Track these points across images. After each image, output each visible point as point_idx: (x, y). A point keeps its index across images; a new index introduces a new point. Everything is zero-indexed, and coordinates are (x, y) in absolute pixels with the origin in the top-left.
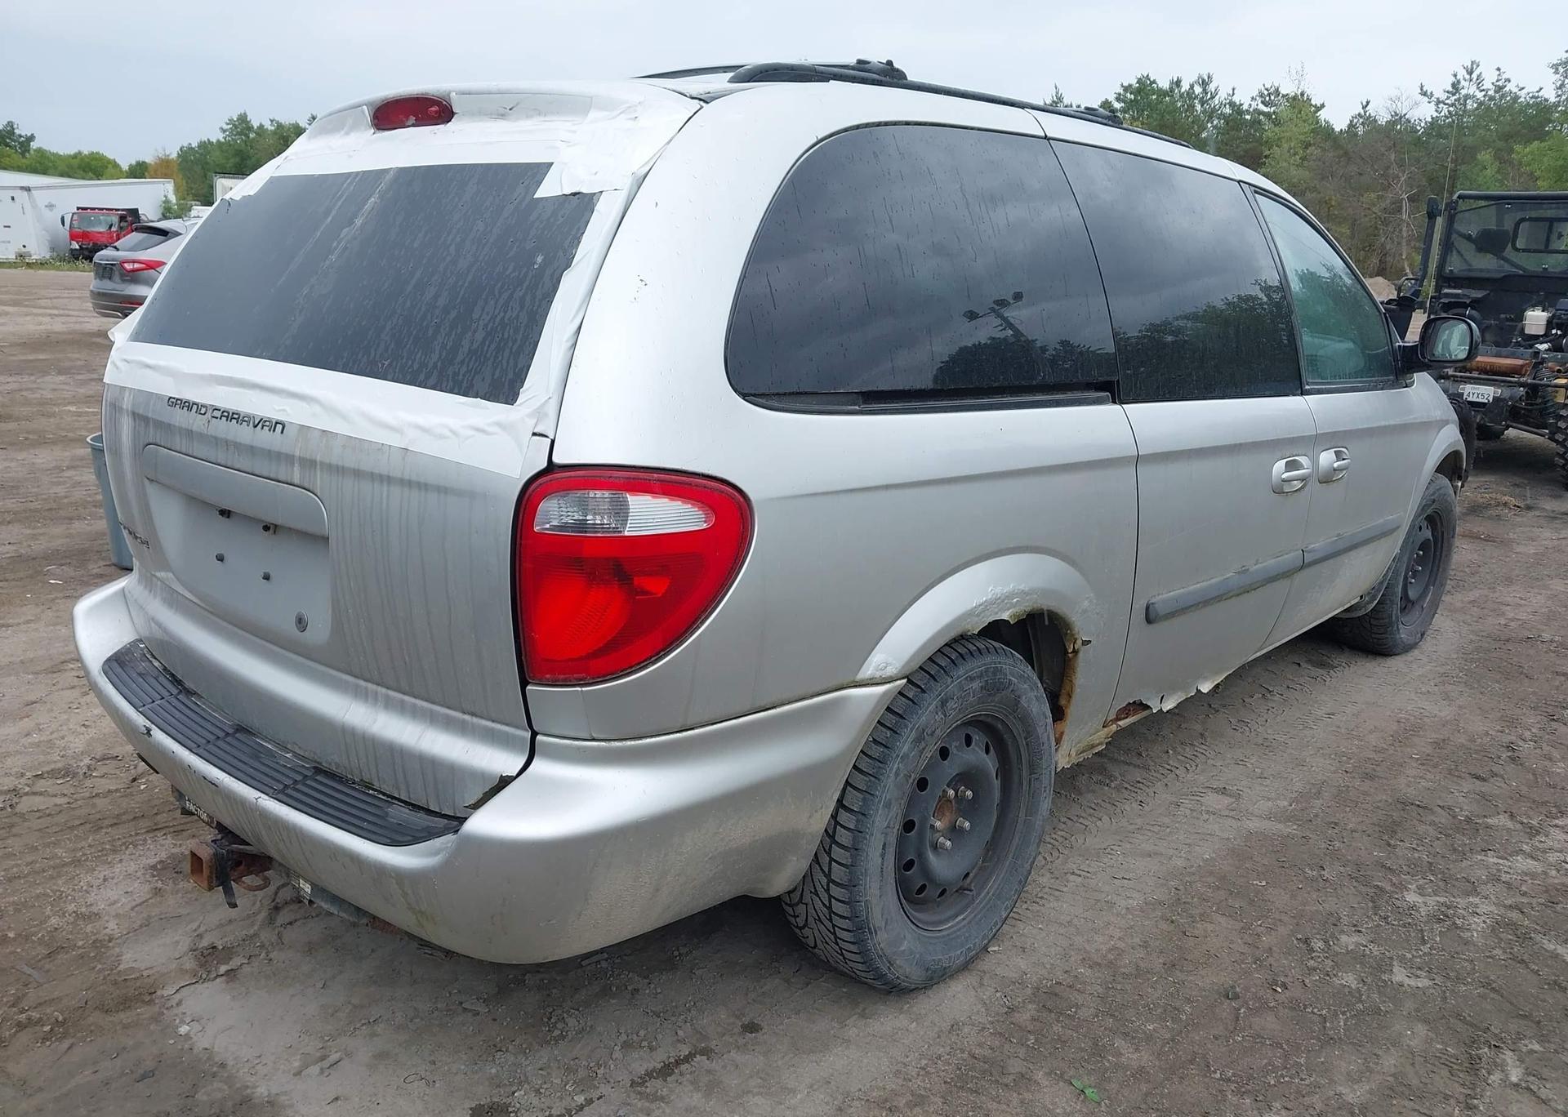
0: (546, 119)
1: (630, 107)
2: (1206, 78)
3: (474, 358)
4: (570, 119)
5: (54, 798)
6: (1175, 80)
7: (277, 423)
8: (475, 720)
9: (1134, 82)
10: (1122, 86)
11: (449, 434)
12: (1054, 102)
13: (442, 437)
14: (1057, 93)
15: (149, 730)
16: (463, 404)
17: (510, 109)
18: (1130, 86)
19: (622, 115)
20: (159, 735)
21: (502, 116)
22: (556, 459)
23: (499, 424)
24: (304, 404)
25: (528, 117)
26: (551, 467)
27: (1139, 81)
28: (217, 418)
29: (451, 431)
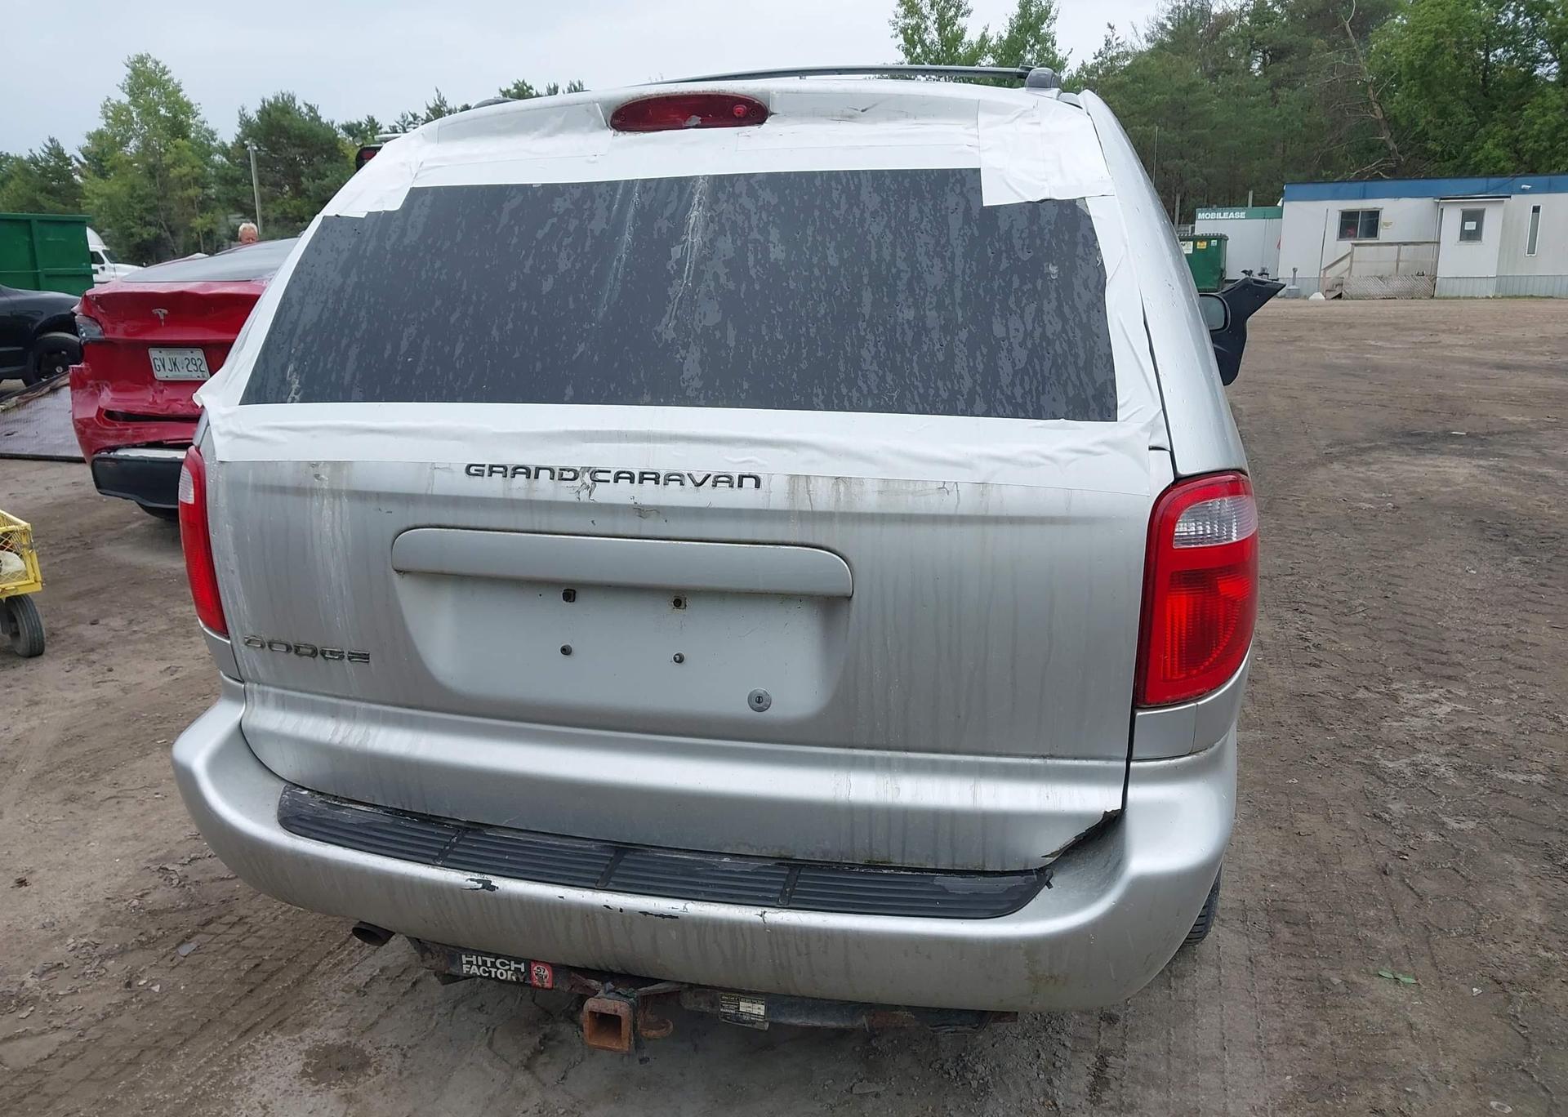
0: (919, 122)
1: (1025, 111)
2: (577, 85)
3: (1026, 378)
4: (953, 122)
5: (44, 1037)
6: (552, 87)
7: (741, 477)
8: (1049, 762)
9: (511, 87)
10: (501, 90)
11: (1042, 461)
12: (437, 105)
13: (1031, 465)
14: (439, 96)
15: (488, 886)
16: (1041, 427)
17: (863, 111)
18: (508, 91)
19: (1018, 119)
20: (508, 886)
21: (850, 118)
22: (1183, 471)
23: (1103, 443)
24: (785, 451)
25: (889, 119)
26: (1179, 480)
27: (516, 86)
28: (608, 481)
29: (1047, 457)
